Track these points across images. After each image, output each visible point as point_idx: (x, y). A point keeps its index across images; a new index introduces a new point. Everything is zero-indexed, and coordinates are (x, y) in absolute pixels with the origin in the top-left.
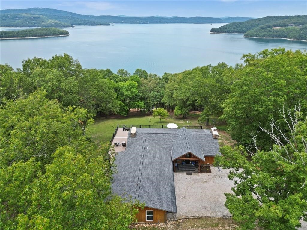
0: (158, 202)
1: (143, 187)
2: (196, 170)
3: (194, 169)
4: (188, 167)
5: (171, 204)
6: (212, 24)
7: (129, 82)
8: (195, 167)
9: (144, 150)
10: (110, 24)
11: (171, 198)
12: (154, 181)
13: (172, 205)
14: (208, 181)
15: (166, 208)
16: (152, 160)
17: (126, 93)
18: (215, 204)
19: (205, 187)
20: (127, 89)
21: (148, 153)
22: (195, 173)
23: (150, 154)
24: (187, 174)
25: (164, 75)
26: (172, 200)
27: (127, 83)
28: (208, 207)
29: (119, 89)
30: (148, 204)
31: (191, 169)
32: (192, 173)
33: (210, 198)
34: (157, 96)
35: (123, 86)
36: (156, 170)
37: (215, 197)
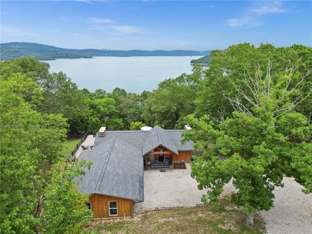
0: (122, 191)
1: (106, 177)
2: (170, 168)
3: (168, 166)
4: (161, 165)
5: (137, 192)
6: (192, 56)
7: (106, 99)
8: (169, 164)
9: (112, 147)
10: (93, 57)
11: (138, 187)
12: (121, 172)
13: (139, 194)
14: (182, 176)
15: (131, 197)
16: (121, 155)
17: (102, 109)
18: (189, 197)
19: (179, 182)
20: (104, 106)
21: (117, 149)
22: (169, 170)
23: (119, 150)
24: (160, 172)
25: (143, 93)
26: (139, 189)
27: (104, 100)
28: (181, 200)
29: (96, 106)
30: (110, 193)
31: (165, 167)
32: (166, 170)
33: (184, 191)
34: (136, 113)
35: (100, 102)
36: (124, 163)
37: (189, 190)
